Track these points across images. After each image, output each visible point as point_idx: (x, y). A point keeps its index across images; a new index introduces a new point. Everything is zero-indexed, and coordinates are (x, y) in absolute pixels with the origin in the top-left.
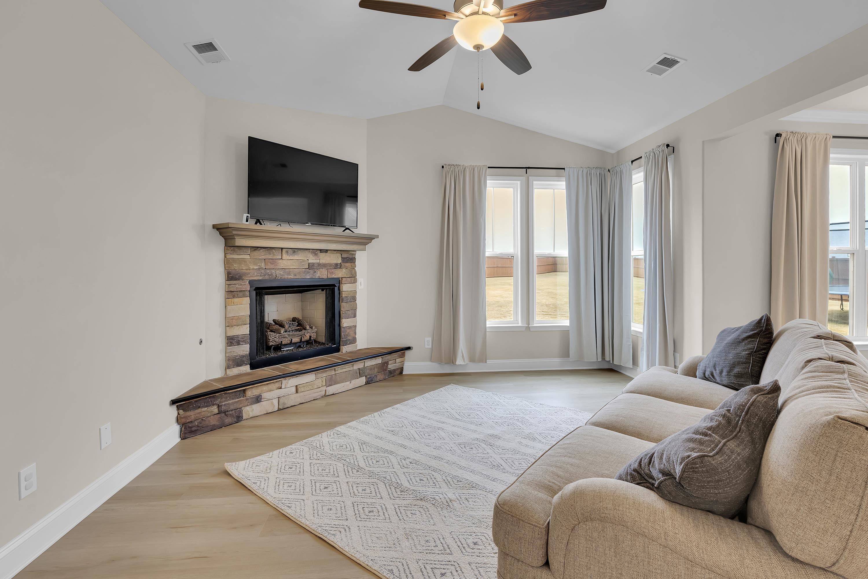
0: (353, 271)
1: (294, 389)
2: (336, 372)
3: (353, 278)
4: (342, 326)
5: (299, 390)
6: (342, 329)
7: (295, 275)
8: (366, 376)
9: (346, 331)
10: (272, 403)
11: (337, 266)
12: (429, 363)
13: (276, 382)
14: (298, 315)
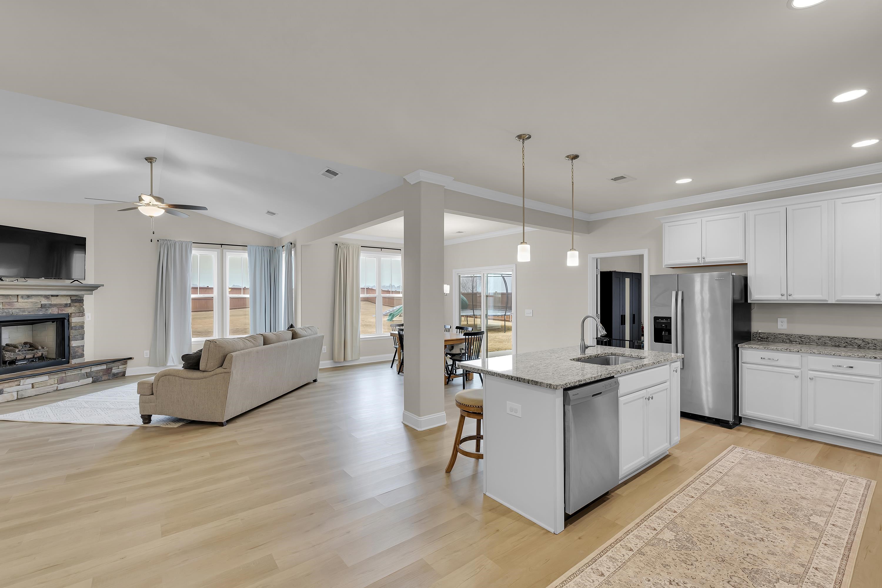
0: (81, 309)
1: (30, 386)
2: (66, 375)
3: (81, 313)
4: (71, 345)
5: (35, 386)
6: (71, 348)
7: (29, 313)
8: (92, 378)
9: (75, 349)
10: (12, 395)
11: (66, 305)
12: (148, 367)
13: (16, 381)
14: (30, 340)
